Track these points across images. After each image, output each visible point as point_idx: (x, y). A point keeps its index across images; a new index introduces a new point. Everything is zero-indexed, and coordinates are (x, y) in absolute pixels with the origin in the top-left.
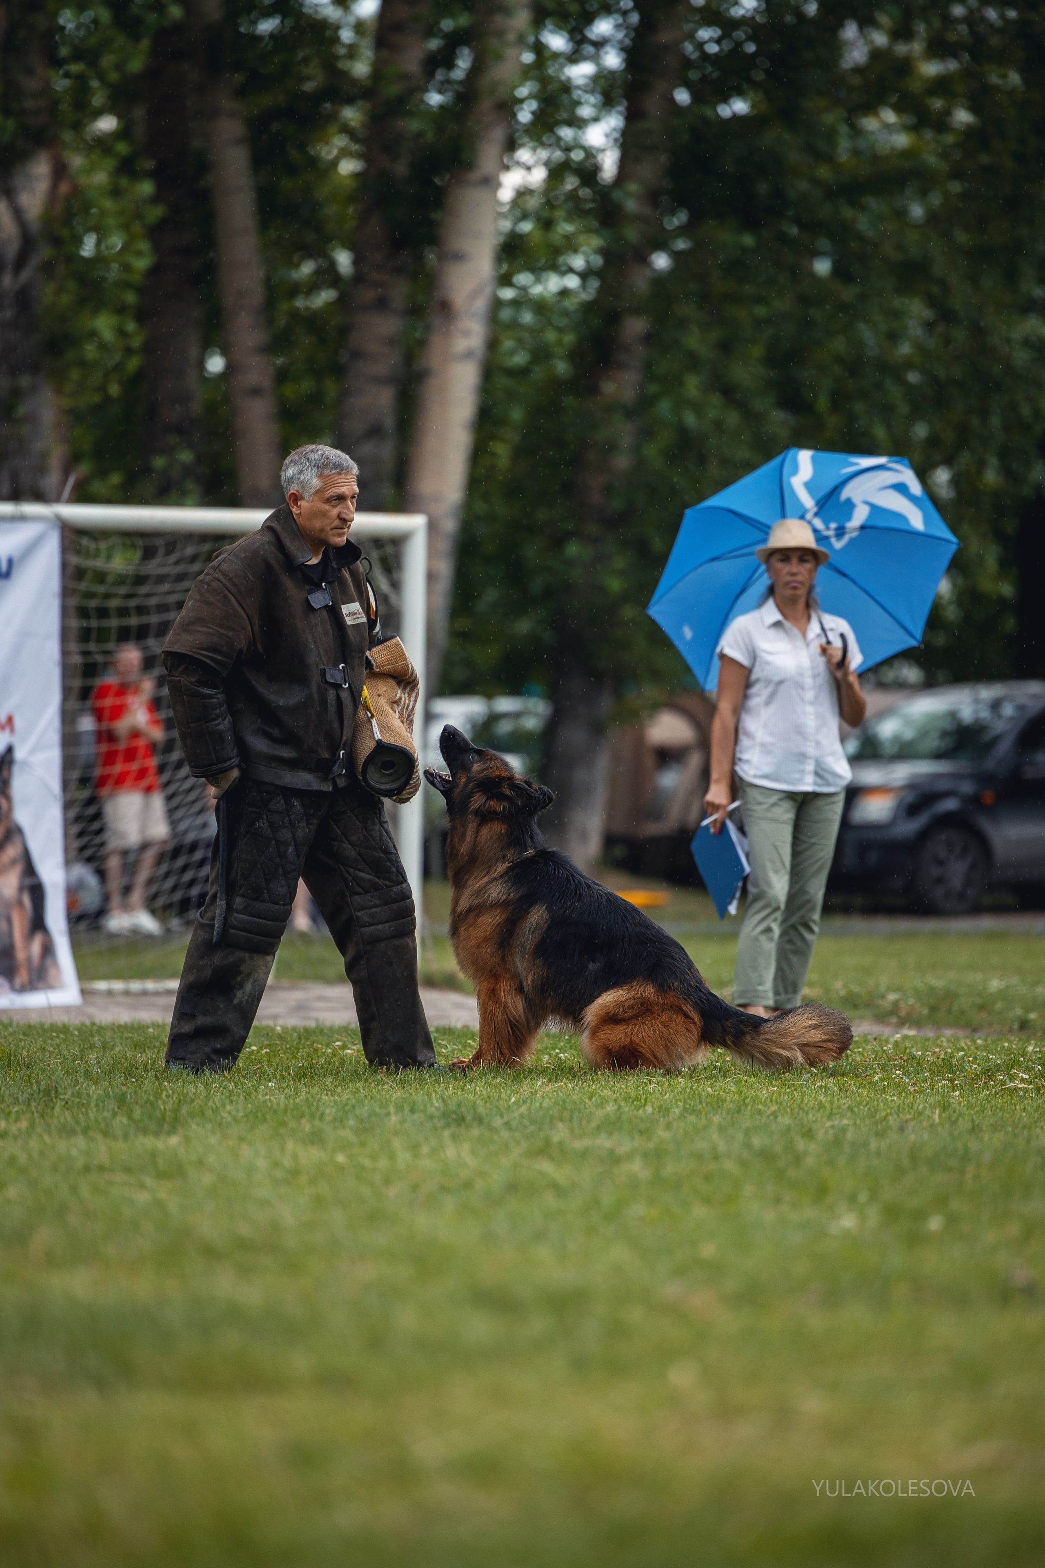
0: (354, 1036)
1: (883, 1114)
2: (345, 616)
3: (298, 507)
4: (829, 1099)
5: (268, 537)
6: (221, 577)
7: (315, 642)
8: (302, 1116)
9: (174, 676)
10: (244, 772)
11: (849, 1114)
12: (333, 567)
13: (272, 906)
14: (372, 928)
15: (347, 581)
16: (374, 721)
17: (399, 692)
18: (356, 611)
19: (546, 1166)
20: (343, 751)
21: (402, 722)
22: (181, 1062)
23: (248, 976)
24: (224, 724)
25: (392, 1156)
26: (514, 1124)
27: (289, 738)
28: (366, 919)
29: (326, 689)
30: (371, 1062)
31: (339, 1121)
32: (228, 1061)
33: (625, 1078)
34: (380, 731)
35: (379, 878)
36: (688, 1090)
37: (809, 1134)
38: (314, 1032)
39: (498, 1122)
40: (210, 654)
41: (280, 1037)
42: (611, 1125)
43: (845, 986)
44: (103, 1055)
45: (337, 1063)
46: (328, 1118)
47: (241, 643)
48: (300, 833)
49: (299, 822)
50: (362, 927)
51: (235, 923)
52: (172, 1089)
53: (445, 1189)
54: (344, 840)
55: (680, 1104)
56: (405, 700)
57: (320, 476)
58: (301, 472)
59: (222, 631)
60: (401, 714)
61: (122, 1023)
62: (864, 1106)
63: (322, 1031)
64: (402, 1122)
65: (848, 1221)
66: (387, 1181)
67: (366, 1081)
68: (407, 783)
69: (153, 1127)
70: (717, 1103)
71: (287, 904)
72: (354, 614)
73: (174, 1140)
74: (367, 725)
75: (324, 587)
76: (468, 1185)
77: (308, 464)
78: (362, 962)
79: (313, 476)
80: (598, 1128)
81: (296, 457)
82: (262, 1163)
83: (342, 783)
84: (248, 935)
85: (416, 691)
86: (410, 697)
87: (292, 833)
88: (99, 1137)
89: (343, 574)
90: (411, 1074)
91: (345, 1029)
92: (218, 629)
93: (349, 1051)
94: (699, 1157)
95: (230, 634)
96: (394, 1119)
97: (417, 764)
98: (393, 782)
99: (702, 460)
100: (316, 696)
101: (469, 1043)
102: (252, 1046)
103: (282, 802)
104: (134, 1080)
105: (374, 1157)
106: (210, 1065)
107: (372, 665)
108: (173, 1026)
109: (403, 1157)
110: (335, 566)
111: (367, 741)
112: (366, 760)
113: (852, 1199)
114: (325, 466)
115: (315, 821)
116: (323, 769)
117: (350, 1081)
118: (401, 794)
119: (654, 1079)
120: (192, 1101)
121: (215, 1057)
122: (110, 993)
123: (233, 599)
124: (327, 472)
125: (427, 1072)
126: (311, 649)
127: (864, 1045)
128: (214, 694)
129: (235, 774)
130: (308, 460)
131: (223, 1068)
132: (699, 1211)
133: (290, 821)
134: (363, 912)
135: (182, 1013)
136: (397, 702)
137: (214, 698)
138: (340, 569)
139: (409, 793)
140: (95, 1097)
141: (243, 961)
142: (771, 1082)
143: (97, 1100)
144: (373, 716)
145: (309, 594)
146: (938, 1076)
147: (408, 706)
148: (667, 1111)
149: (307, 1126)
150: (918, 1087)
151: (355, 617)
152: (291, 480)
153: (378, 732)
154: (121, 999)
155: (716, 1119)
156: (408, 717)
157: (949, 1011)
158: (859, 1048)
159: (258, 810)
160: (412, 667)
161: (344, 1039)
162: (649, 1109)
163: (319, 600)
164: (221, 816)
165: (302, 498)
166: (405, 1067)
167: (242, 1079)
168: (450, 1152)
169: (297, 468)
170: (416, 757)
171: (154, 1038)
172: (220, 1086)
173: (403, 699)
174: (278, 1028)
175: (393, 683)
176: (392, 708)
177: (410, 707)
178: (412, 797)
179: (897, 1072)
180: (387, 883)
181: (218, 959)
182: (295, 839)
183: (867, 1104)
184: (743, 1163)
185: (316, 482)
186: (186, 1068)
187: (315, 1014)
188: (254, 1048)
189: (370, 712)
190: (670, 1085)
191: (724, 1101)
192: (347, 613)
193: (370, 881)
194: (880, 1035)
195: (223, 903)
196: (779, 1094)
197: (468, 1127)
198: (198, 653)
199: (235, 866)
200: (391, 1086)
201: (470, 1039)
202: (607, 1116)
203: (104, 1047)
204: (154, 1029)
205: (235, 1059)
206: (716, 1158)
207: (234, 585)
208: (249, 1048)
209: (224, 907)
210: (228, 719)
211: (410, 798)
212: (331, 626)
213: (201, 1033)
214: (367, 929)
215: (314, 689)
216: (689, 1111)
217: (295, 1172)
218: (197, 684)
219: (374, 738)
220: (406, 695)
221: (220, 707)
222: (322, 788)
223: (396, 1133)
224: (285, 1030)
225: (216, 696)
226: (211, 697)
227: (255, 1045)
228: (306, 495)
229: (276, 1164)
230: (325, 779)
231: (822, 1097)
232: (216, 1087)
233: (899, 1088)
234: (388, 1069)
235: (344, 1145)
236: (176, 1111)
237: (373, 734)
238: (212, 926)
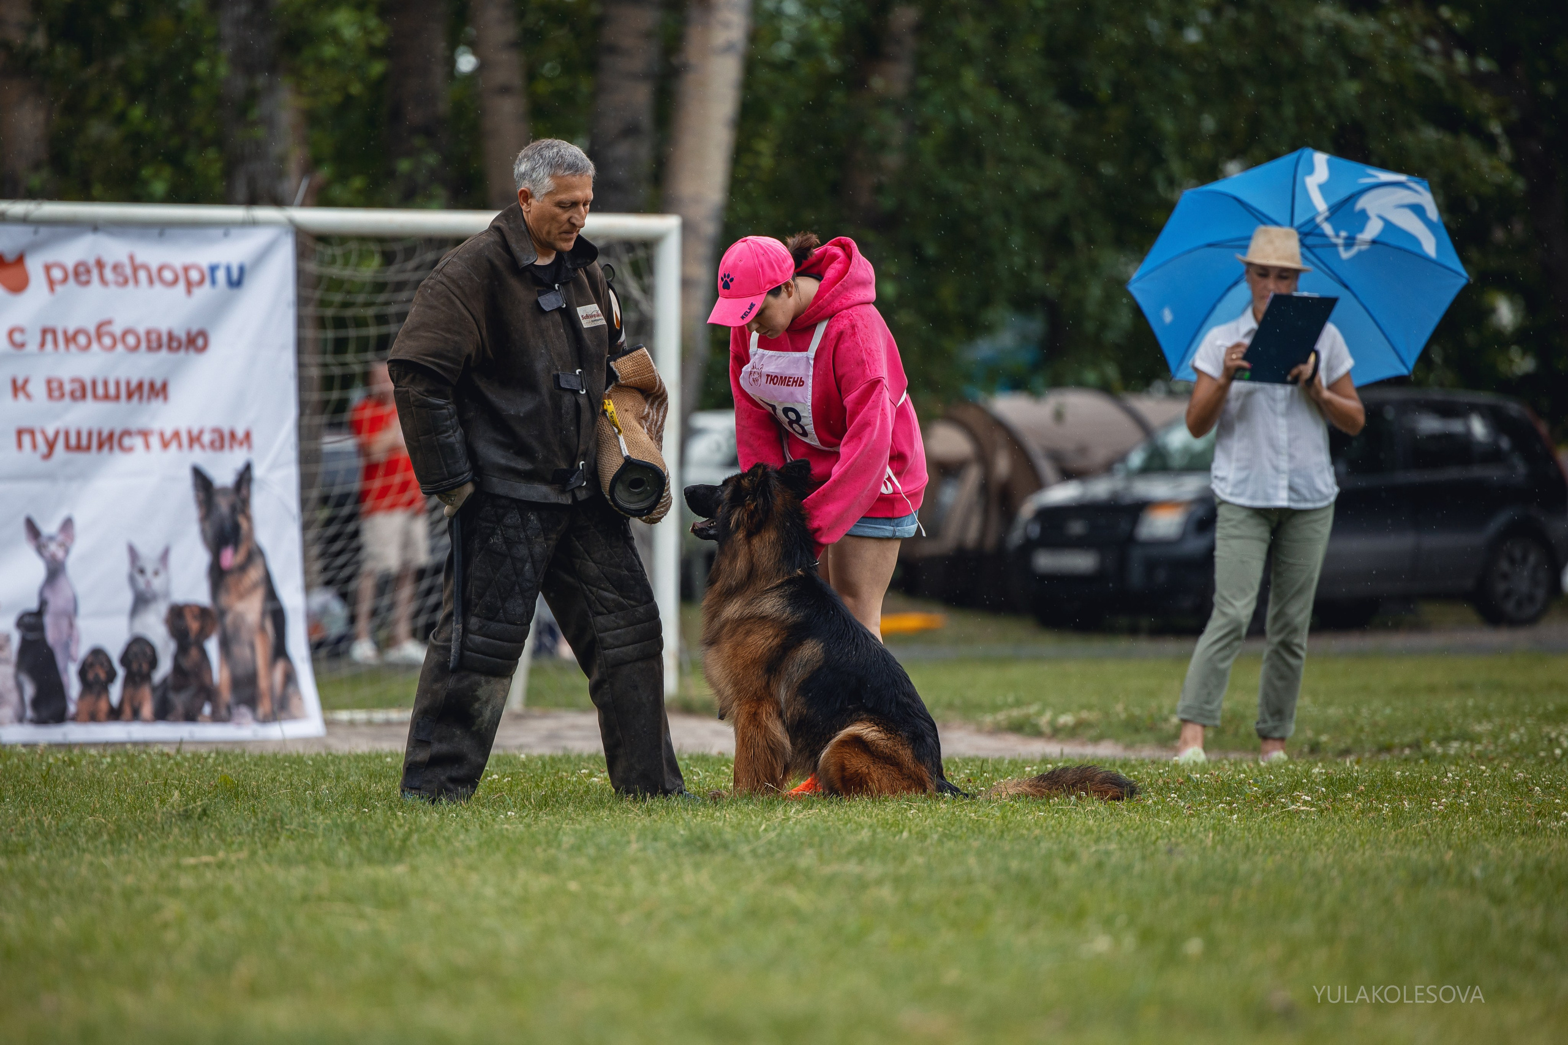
0: (601, 764)
1: (1153, 838)
2: (581, 318)
3: (528, 204)
4: (1097, 824)
5: (495, 237)
6: (445, 280)
7: (546, 346)
8: (539, 843)
9: (401, 387)
10: (478, 486)
11: (1117, 838)
12: (567, 267)
13: (508, 626)
14: (616, 650)
15: (584, 282)
16: (621, 438)
17: (647, 407)
18: (595, 313)
19: (792, 895)
20: (583, 462)
21: (652, 439)
22: (417, 792)
23: (487, 702)
24: (455, 438)
25: (627, 885)
26: (761, 851)
27: (522, 450)
28: (610, 640)
29: (561, 396)
30: (617, 789)
31: (577, 849)
32: (467, 791)
33: (884, 805)
34: (628, 447)
35: (623, 597)
36: (948, 816)
37: (1070, 857)
38: (560, 760)
39: (744, 849)
40: (437, 361)
41: (524, 765)
42: (862, 852)
43: (1126, 709)
44: (336, 785)
45: (581, 792)
46: (565, 846)
47: (469, 348)
48: (537, 549)
49: (536, 537)
50: (605, 649)
51: (470, 645)
52: (404, 818)
53: (681, 917)
54: (587, 557)
55: (940, 829)
56: (653, 415)
57: (553, 176)
58: (533, 169)
59: (448, 336)
60: (649, 430)
61: (359, 752)
62: (1134, 830)
63: (568, 760)
64: (644, 849)
65: (1102, 944)
66: (621, 909)
67: (611, 809)
68: (657, 501)
69: (377, 854)
70: (978, 828)
71: (525, 625)
72: (592, 316)
73: (400, 869)
74: (614, 441)
75: (557, 288)
76: (705, 913)
77: (541, 161)
78: (606, 686)
79: (546, 176)
80: (850, 854)
81: (530, 153)
82: (489, 891)
83: (582, 495)
84: (484, 657)
85: (664, 406)
86: (658, 412)
87: (529, 549)
88: (321, 866)
89: (579, 275)
90: (657, 803)
91: (592, 758)
92: (443, 334)
93: (596, 779)
94: (953, 882)
95: (457, 338)
96: (634, 846)
97: (667, 481)
98: (642, 501)
99: (978, 158)
100: (548, 403)
101: (723, 770)
102: (492, 774)
103: (518, 516)
104: (366, 810)
105: (609, 884)
106: (447, 795)
107: (617, 377)
108: (408, 753)
109: (639, 887)
110: (569, 267)
111: (614, 458)
112: (613, 477)
113: (1108, 923)
114: (559, 166)
115: (554, 536)
116: (560, 480)
117: (594, 809)
118: (652, 511)
119: (914, 805)
120: (425, 830)
121: (451, 786)
122: (352, 723)
123: (458, 302)
124: (560, 172)
125: (676, 799)
126: (541, 354)
127: (1140, 768)
128: (444, 405)
129: (469, 489)
130: (542, 157)
131: (460, 797)
132: (947, 936)
133: (527, 536)
134: (607, 634)
135: (417, 740)
136: (645, 418)
137: (444, 408)
138: (575, 270)
139: (659, 513)
140: (321, 827)
141: (479, 684)
142: (1038, 807)
143: (324, 829)
144: (620, 431)
145: (539, 296)
146: (1216, 799)
147: (656, 422)
148: (925, 837)
149: (540, 854)
150: (1194, 810)
151: (593, 319)
152: (523, 176)
153: (626, 448)
154: (364, 730)
155: (976, 844)
156: (657, 434)
157: (1236, 734)
158: (1133, 771)
159: (492, 525)
160: (660, 380)
161: (591, 766)
162: (905, 834)
163: (550, 302)
164: (455, 535)
165: (532, 196)
166: (652, 796)
167: (480, 808)
168: (689, 878)
169: (529, 165)
170: (666, 474)
171: (390, 768)
172: (457, 816)
173: (651, 414)
174: (523, 756)
175: (639, 396)
176: (640, 423)
177: (659, 423)
178: (663, 517)
179: (1172, 795)
180: (632, 602)
181: (451, 682)
182: (532, 556)
183: (1137, 828)
184: (998, 888)
185: (548, 183)
186: (422, 797)
187: (564, 743)
188: (495, 776)
189: (617, 428)
190: (931, 811)
191: (986, 826)
192: (585, 315)
193: (614, 600)
194: (1159, 758)
195: (460, 626)
196: (1046, 819)
197: (713, 852)
198: (427, 361)
199: (470, 584)
200: (637, 814)
201: (724, 766)
202: (861, 843)
203: (338, 778)
204: (392, 758)
205: (474, 786)
206: (970, 881)
207: (459, 287)
208: (491, 777)
209: (461, 631)
210: (460, 431)
211: (661, 518)
212: (565, 330)
213: (435, 761)
214: (610, 651)
215: (546, 397)
216: (946, 836)
217: (524, 900)
218: (426, 394)
219: (622, 455)
220: (655, 410)
221: (451, 419)
222: (560, 501)
223: (635, 861)
224: (530, 759)
225: (446, 407)
226: (441, 407)
227: (497, 774)
228: (537, 195)
229: (505, 893)
230: (563, 491)
231: (1091, 822)
232: (452, 817)
233: (1173, 812)
234: (635, 798)
235: (577, 874)
236: (405, 840)
237: (621, 450)
238: (448, 649)
